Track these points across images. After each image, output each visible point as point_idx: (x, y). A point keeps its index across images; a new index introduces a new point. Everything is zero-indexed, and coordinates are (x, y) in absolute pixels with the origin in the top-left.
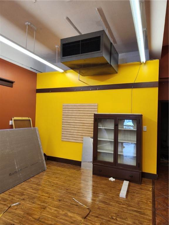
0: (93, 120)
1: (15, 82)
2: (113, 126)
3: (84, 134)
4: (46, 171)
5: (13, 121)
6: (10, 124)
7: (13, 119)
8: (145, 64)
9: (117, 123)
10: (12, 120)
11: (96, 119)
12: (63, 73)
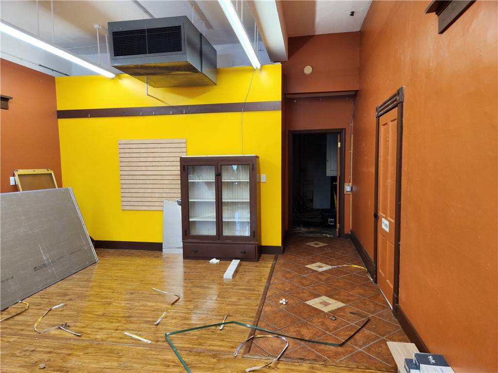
0: (179, 168)
1: (12, 98)
2: (214, 177)
3: (164, 195)
4: (99, 263)
5: (17, 178)
6: (12, 183)
7: (16, 173)
8: (261, 69)
9: (219, 172)
10: (14, 176)
11: (184, 166)
12: (113, 79)
